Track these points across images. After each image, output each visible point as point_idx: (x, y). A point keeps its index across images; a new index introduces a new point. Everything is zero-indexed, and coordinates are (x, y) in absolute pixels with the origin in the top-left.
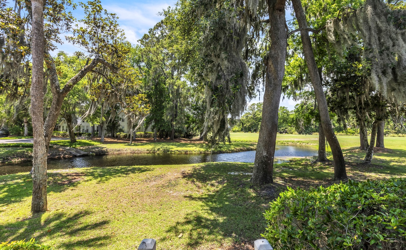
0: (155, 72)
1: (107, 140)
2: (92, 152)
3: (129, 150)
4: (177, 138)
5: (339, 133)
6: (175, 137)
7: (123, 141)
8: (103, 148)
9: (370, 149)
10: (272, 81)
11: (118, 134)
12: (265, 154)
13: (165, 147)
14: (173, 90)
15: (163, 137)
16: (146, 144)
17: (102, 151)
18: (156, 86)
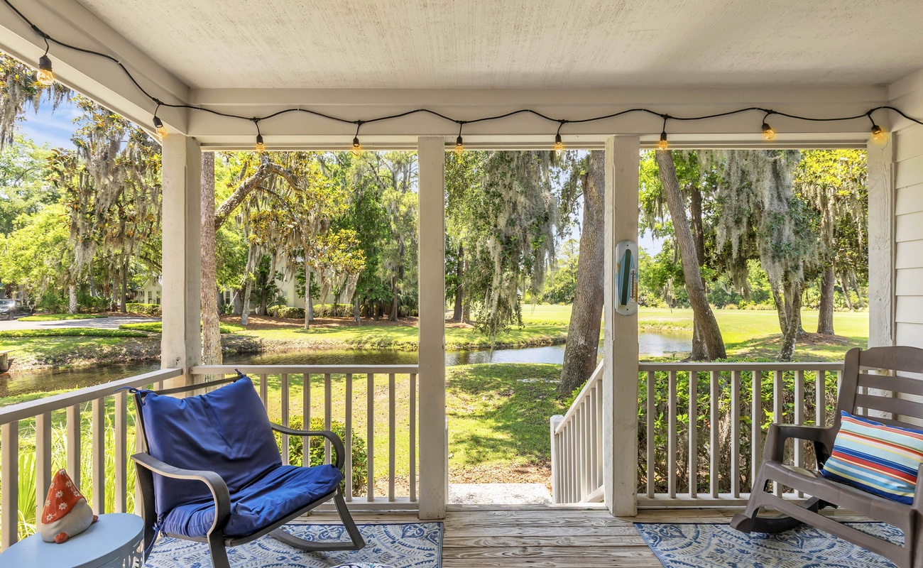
0: (359, 175)
1: (254, 320)
2: (229, 347)
3: (306, 343)
4: (404, 316)
5: (758, 305)
6: (400, 315)
7: (287, 324)
8: (252, 337)
9: (789, 335)
10: (595, 214)
11: (273, 308)
12: (582, 342)
13: (383, 335)
14: (398, 214)
15: (372, 316)
16: (340, 329)
17: (250, 344)
18: (358, 205)
